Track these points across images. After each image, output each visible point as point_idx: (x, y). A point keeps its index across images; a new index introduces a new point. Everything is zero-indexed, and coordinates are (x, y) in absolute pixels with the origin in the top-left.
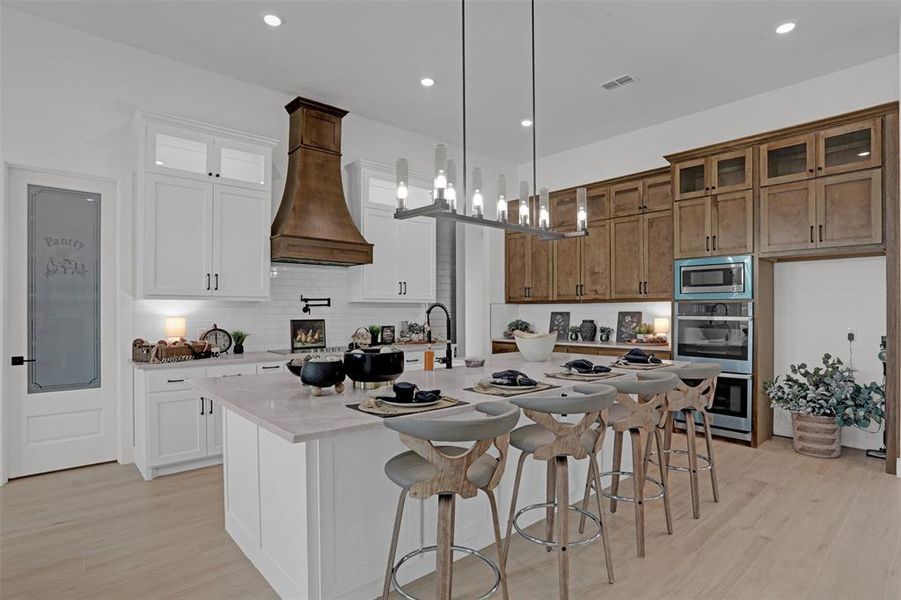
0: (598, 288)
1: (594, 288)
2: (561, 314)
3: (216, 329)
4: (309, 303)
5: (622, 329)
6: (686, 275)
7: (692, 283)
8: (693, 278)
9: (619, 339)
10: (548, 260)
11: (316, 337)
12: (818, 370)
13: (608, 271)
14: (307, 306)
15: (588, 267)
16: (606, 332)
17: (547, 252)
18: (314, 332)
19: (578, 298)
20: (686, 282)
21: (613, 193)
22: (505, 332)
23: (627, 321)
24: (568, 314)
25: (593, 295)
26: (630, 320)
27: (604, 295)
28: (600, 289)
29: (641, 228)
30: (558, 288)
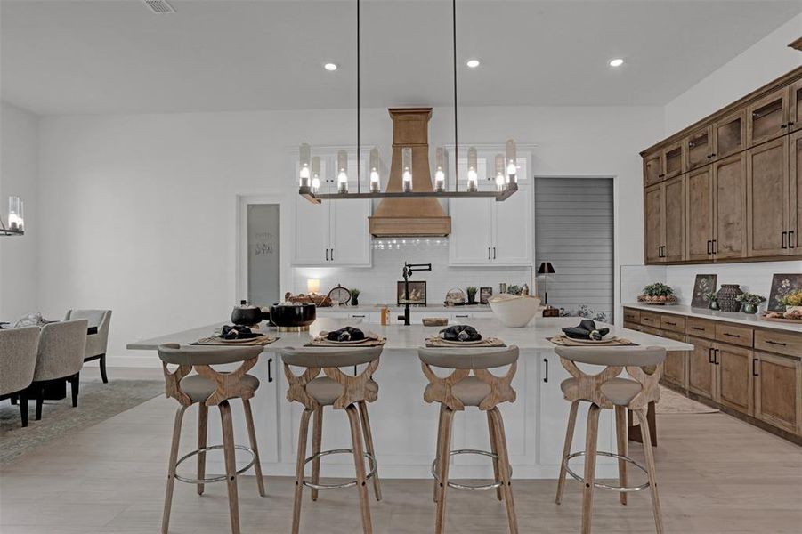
0: (733, 243)
1: (728, 243)
2: (706, 276)
3: (340, 287)
4: (412, 268)
5: (777, 297)
10: (681, 212)
11: (418, 295)
13: (744, 219)
14: (410, 270)
15: (721, 217)
17: (680, 202)
18: (417, 291)
19: (710, 257)
21: (750, 115)
22: (639, 297)
23: (784, 286)
24: (714, 277)
25: (726, 253)
26: (788, 285)
27: (740, 252)
28: (735, 244)
29: (786, 155)
30: (691, 245)
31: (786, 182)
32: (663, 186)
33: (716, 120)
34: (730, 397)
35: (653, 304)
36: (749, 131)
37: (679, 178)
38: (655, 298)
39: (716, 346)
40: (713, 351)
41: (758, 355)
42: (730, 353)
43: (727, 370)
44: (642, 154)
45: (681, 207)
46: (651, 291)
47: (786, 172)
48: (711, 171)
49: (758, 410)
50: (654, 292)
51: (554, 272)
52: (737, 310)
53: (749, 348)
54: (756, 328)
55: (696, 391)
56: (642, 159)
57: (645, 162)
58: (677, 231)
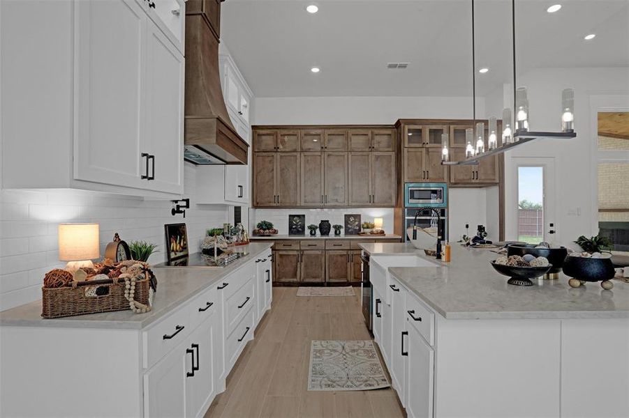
0: (338, 198)
2: (298, 216)
5: (348, 225)
6: (412, 192)
7: (415, 197)
8: (416, 195)
9: (347, 233)
11: (182, 244)
13: (346, 186)
15: (330, 184)
16: (337, 228)
17: (295, 169)
19: (322, 204)
20: (412, 197)
21: (350, 135)
23: (352, 220)
25: (333, 203)
27: (342, 203)
29: (370, 160)
30: (305, 197)
31: (370, 173)
32: (277, 155)
45: (296, 172)
58: (293, 188)
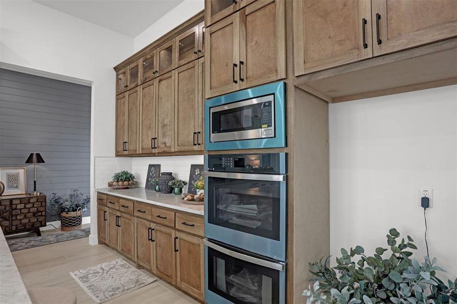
1: (164, 141)
2: (155, 166)
5: (193, 182)
12: (380, 251)
13: (173, 122)
15: (160, 120)
17: (136, 107)
19: (154, 151)
21: (178, 43)
22: (109, 183)
23: (196, 174)
24: (159, 166)
25: (162, 148)
26: (199, 173)
27: (170, 147)
28: (168, 141)
29: (196, 74)
30: (142, 141)
31: (196, 95)
32: (127, 94)
33: (158, 46)
34: (162, 268)
35: (119, 189)
36: (177, 55)
37: (136, 88)
38: (120, 183)
39: (153, 226)
40: (150, 230)
41: (178, 234)
42: (162, 232)
43: (160, 246)
44: (115, 68)
45: (137, 112)
46: (118, 178)
47: (196, 86)
48: (155, 84)
49: (179, 280)
50: (120, 179)
51: (43, 162)
52: (171, 192)
53: (171, 228)
54: (176, 211)
55: (142, 264)
56: (115, 73)
57: (117, 75)
58: (135, 131)
